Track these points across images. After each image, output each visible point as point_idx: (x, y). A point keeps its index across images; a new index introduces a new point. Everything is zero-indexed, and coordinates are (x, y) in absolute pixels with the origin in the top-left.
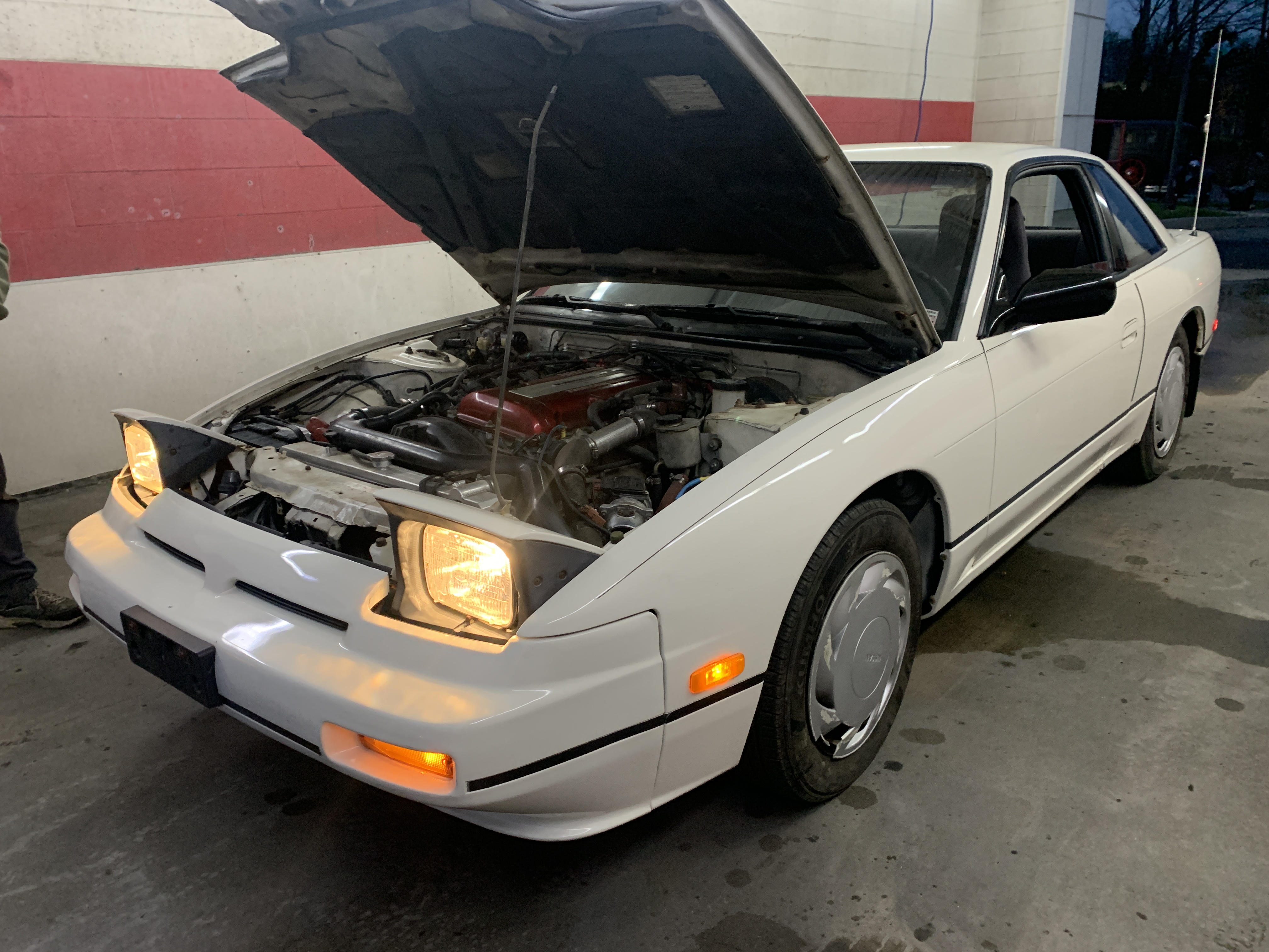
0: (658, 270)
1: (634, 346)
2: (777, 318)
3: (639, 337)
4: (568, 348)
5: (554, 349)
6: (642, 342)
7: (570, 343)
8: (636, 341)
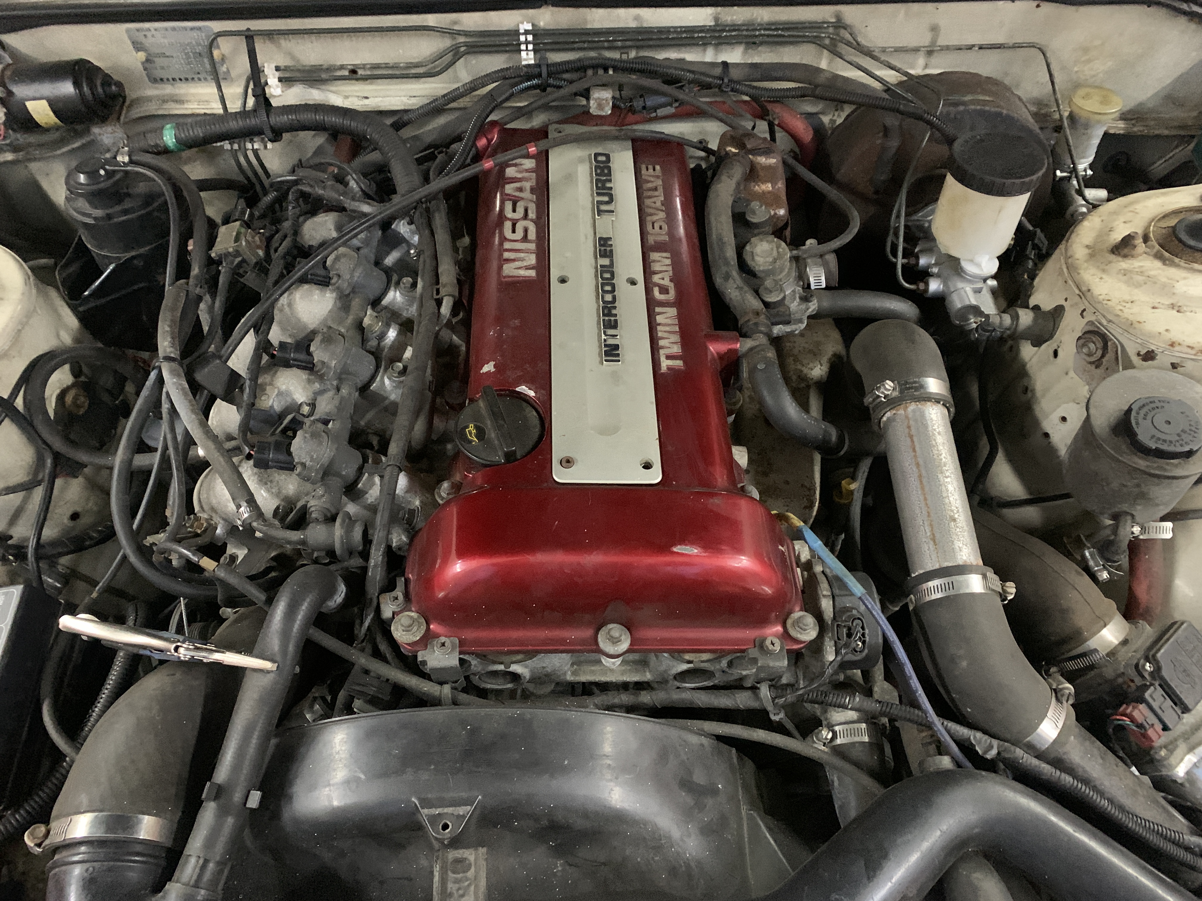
3: (531, 12)
4: (280, 80)
5: (251, 102)
6: (542, 24)
7: (282, 63)
8: (529, 27)
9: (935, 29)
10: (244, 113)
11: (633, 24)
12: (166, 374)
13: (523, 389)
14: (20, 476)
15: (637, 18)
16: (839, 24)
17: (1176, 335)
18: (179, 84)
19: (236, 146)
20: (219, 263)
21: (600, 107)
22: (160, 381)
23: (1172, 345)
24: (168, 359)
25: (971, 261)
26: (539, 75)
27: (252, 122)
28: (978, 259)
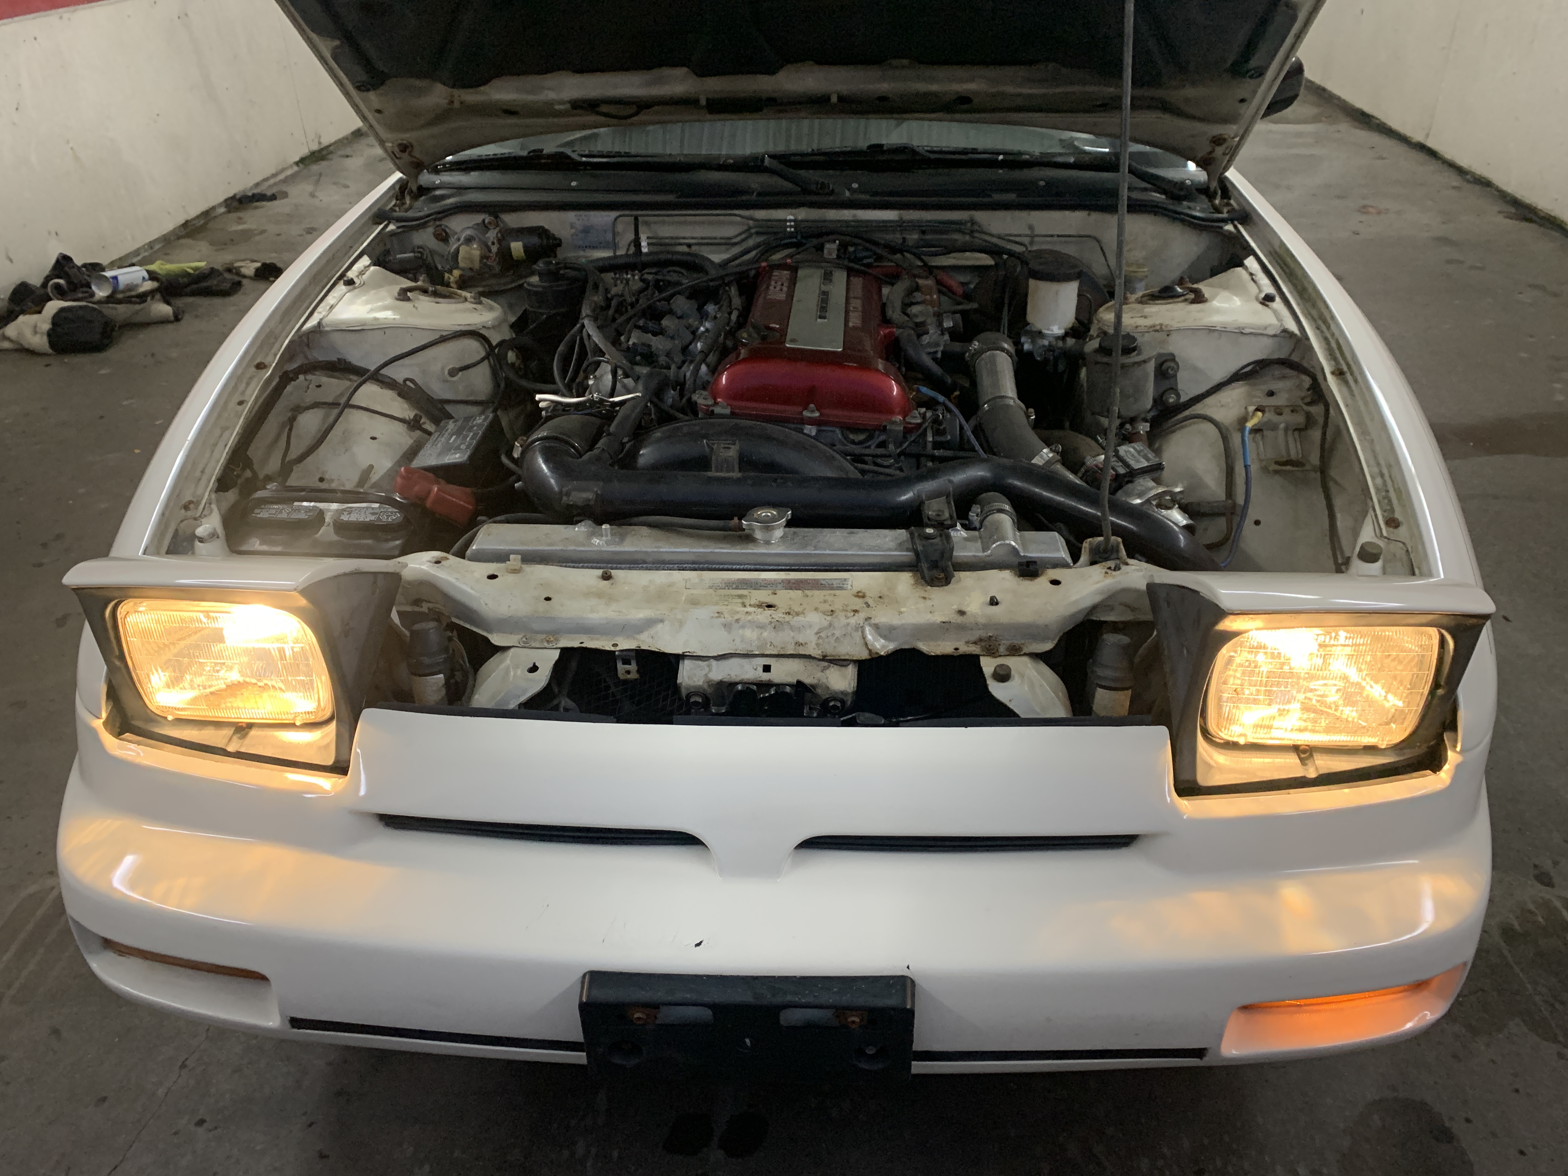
0: (841, 99)
1: (791, 227)
2: (1001, 157)
3: (794, 211)
4: (649, 244)
5: (632, 250)
6: (800, 218)
7: (650, 235)
8: (792, 217)
9: (1031, 228)
10: (627, 255)
11: (850, 218)
12: (586, 322)
13: (774, 325)
14: (482, 397)
15: (855, 216)
16: (973, 222)
17: (1138, 324)
18: (587, 250)
19: (617, 276)
20: (612, 299)
21: (830, 253)
22: (583, 326)
23: (1137, 327)
24: (587, 316)
25: (1048, 329)
26: (796, 238)
27: (632, 260)
28: (1051, 327)
